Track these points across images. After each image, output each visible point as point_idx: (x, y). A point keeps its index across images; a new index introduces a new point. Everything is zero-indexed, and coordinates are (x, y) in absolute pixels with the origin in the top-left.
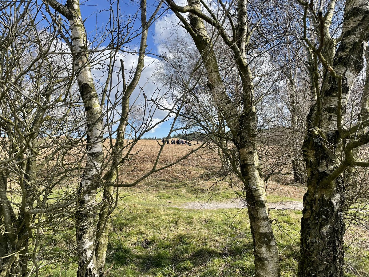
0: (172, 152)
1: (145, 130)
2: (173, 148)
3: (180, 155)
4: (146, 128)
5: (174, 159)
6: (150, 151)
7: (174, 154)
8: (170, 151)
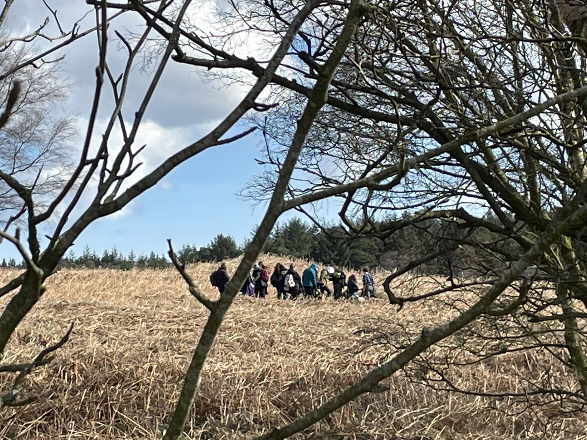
0: (248, 347)
1: (96, 203)
2: (248, 325)
3: (301, 373)
4: (103, 188)
5: (261, 395)
6: (93, 345)
7: (257, 367)
8: (231, 347)
